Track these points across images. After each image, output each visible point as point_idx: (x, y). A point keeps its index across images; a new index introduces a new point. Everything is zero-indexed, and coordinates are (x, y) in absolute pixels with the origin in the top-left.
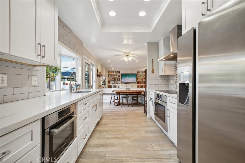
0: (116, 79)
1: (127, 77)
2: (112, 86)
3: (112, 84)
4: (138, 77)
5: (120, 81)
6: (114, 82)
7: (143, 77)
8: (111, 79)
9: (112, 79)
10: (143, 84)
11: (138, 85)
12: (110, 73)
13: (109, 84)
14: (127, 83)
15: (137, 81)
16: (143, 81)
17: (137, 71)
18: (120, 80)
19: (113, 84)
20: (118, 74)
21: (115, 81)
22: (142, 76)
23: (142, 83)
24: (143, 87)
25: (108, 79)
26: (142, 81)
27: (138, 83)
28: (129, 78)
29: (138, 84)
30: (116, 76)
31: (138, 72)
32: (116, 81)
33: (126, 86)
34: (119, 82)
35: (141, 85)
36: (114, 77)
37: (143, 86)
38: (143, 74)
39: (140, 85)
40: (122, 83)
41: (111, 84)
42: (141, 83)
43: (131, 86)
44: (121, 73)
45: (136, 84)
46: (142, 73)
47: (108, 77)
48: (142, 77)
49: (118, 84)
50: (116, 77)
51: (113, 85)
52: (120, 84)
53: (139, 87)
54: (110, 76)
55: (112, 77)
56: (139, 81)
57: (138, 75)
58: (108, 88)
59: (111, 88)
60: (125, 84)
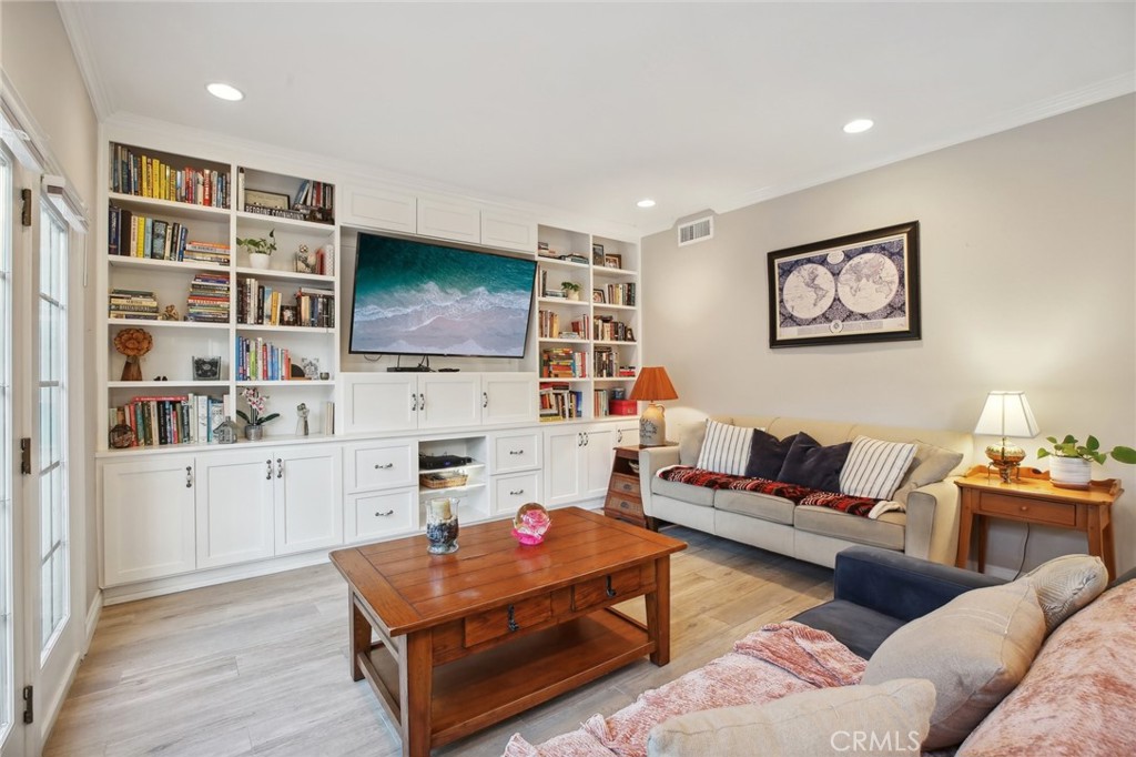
0: (273, 302)
1: (432, 286)
2: (198, 407)
3: (184, 378)
4: (550, 299)
5: (333, 330)
6: (227, 353)
7: (585, 298)
8: (173, 293)
9: (197, 292)
10: (589, 380)
12: (154, 196)
13: (131, 371)
15: (536, 339)
16: (592, 342)
17: (541, 229)
18: (329, 323)
19: (208, 368)
20: (296, 232)
21: (250, 326)
23: (578, 363)
24: (585, 407)
25: (115, 294)
26: (579, 340)
27: (546, 362)
28: (443, 289)
31: (542, 245)
33: (420, 403)
34: (319, 347)
35: (565, 386)
36: (233, 269)
37: (577, 395)
38: (592, 266)
39: (558, 386)
40: (354, 354)
41: (171, 365)
42: (570, 369)
43: (477, 400)
45: (532, 378)
46: (583, 258)
47: (104, 257)
48: (574, 299)
49: (297, 372)
50: (259, 264)
51: (216, 396)
52: (326, 377)
53: (554, 411)
54: (155, 235)
55: (188, 264)
56: (551, 336)
57: (545, 274)
58: (113, 445)
59: (163, 440)
60: (389, 370)
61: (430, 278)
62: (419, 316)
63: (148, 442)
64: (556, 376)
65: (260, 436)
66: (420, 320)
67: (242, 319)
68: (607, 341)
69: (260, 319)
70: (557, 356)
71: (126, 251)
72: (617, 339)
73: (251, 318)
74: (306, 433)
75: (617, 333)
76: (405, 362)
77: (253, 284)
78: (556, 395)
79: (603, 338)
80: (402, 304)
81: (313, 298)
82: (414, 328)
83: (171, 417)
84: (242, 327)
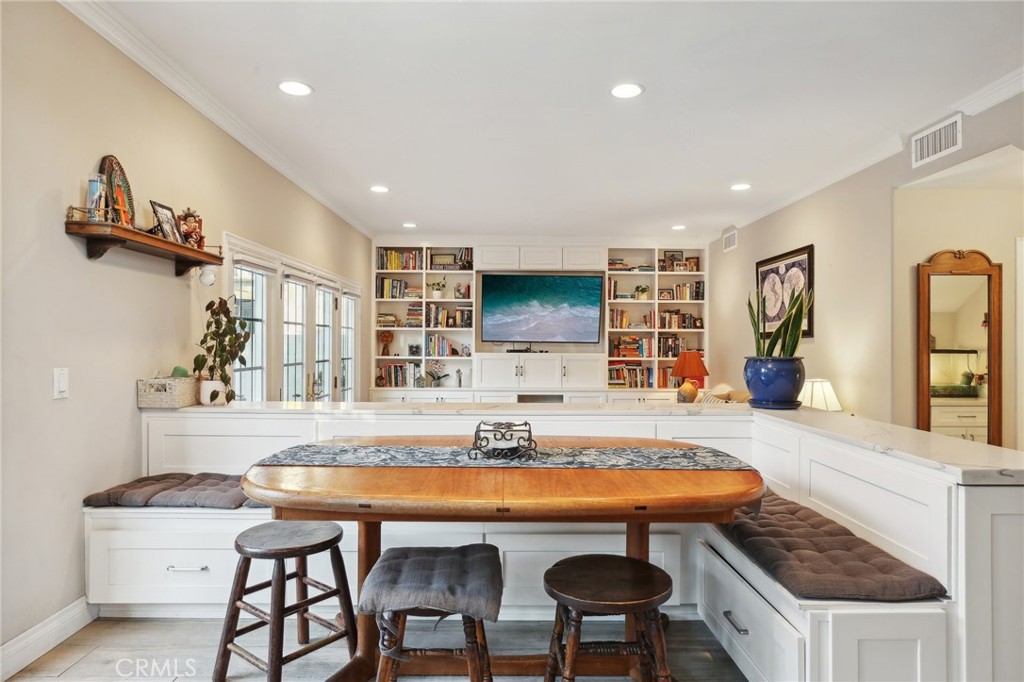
0: (442, 316)
1: (535, 303)
2: (410, 369)
3: (405, 355)
4: (618, 300)
5: (473, 329)
6: (421, 341)
7: (651, 297)
8: (403, 315)
9: (411, 312)
10: (656, 359)
11: (611, 363)
12: (393, 268)
13: (386, 352)
14: (526, 351)
15: (608, 329)
16: (657, 330)
17: (611, 250)
18: (470, 325)
19: (415, 350)
21: (431, 329)
22: (644, 290)
23: (645, 347)
24: (655, 379)
25: (380, 315)
26: (645, 329)
27: (615, 346)
28: (542, 305)
29: (610, 355)
30: (441, 287)
31: (612, 263)
32: (439, 328)
33: (520, 371)
34: (466, 337)
35: (639, 363)
36: (424, 300)
37: (650, 370)
38: (657, 272)
39: (627, 363)
40: (486, 341)
41: (401, 348)
42: (639, 349)
43: (558, 371)
44: (476, 266)
45: (602, 357)
46: (650, 268)
47: (374, 300)
48: (643, 298)
49: (454, 352)
50: (436, 296)
51: (417, 364)
52: (469, 355)
53: (622, 381)
54: (393, 287)
55: (407, 299)
56: (621, 327)
57: (616, 283)
58: (377, 385)
59: (396, 385)
60: (509, 351)
61: (534, 298)
62: (527, 321)
63: (391, 386)
64: (624, 356)
65: (438, 385)
66: (528, 324)
67: (428, 325)
68: (675, 329)
69: (436, 325)
70: (625, 342)
71: (382, 297)
72: (684, 327)
73: (432, 325)
74: (460, 386)
75: (684, 322)
76: (517, 347)
77: (433, 307)
78: (629, 370)
79: (670, 327)
80: (517, 314)
81: (462, 312)
82: (524, 329)
83: (399, 373)
84: (428, 329)
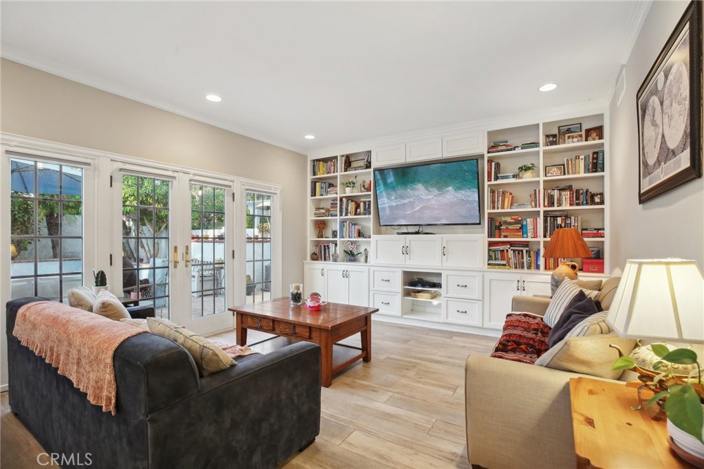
0: (352, 206)
2: (332, 248)
3: (330, 237)
4: (499, 182)
5: (371, 216)
6: (337, 227)
7: (536, 175)
9: (332, 206)
10: (541, 239)
11: (491, 244)
12: (321, 174)
13: (320, 235)
14: (417, 233)
15: (487, 211)
16: (542, 209)
17: (490, 134)
18: (370, 213)
19: (334, 234)
20: (363, 175)
21: (344, 217)
22: (528, 169)
23: (530, 227)
24: (542, 261)
25: (316, 209)
26: (529, 209)
27: (495, 227)
28: (426, 188)
29: (490, 235)
30: (351, 184)
31: (493, 147)
32: (349, 216)
33: (406, 251)
34: (368, 222)
35: (526, 244)
36: (338, 196)
37: (537, 253)
38: (542, 148)
39: (511, 244)
40: (381, 227)
41: (329, 234)
42: (523, 229)
43: (439, 251)
44: (374, 165)
45: (481, 238)
46: (535, 144)
47: (311, 198)
48: (528, 177)
49: (361, 235)
50: (349, 192)
51: (336, 244)
53: (504, 262)
54: (322, 188)
55: (329, 196)
56: (503, 208)
57: (498, 165)
58: (313, 259)
59: (325, 260)
61: (419, 182)
62: (412, 204)
63: (321, 260)
64: (506, 237)
65: (355, 260)
66: (413, 207)
67: (341, 215)
68: (566, 206)
69: (346, 215)
70: (506, 223)
71: (315, 196)
72: (578, 204)
73: (344, 215)
74: (366, 262)
75: (578, 198)
76: (404, 230)
77: (344, 199)
78: (514, 251)
79: (560, 205)
80: (402, 197)
81: (365, 203)
83: (327, 251)
84: (341, 217)
